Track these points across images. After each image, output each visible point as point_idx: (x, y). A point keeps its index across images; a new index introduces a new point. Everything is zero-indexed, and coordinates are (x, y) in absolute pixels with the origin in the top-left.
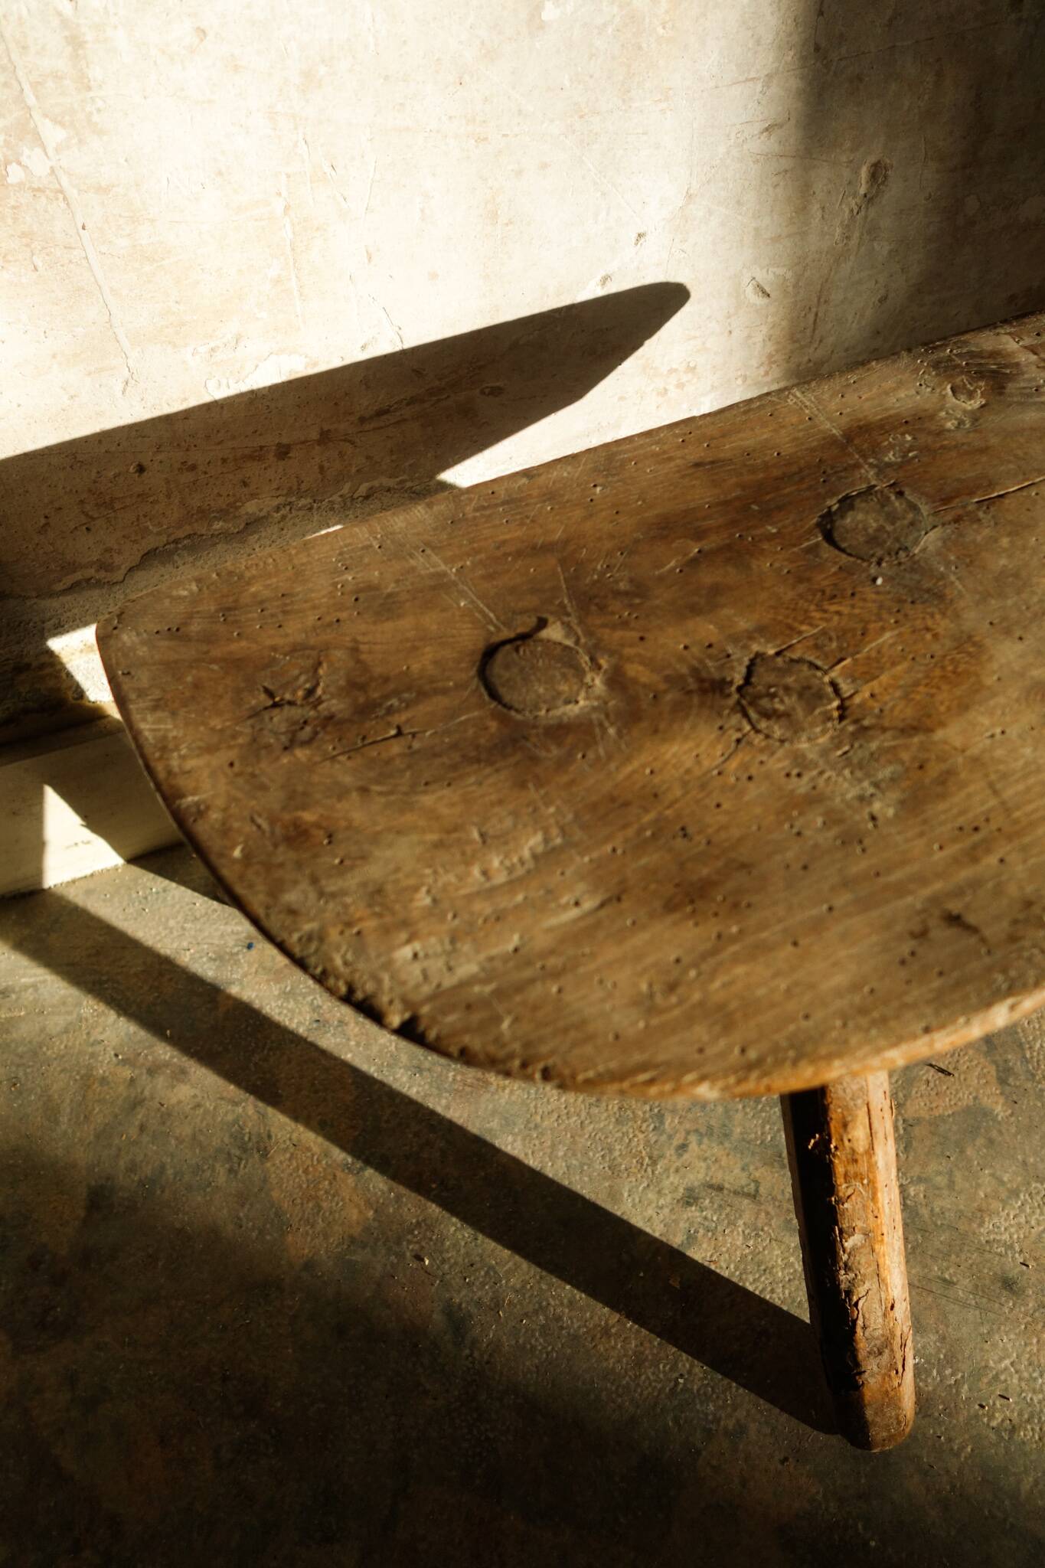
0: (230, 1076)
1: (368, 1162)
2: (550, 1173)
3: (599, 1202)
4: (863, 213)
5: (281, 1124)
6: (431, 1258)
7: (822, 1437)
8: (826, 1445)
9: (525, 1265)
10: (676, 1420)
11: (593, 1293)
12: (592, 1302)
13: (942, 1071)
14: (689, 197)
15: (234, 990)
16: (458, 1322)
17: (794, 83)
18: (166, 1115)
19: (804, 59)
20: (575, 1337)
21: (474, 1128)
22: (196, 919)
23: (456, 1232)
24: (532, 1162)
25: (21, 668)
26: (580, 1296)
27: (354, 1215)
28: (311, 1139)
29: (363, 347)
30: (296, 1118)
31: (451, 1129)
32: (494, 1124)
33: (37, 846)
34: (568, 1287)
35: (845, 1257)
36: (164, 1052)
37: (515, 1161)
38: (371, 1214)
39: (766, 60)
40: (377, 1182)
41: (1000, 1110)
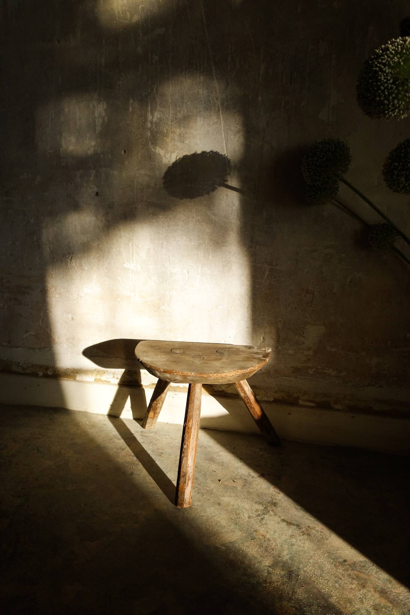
0: (126, 442)
1: (136, 456)
2: (160, 467)
3: (165, 472)
4: (262, 343)
5: (128, 449)
6: (135, 467)
7: (171, 504)
8: (171, 505)
9: (147, 473)
10: (152, 494)
11: (154, 479)
12: (153, 480)
13: (234, 481)
14: (236, 333)
15: (135, 435)
16: (132, 474)
17: (250, 323)
18: (114, 442)
19: (251, 320)
20: (147, 482)
21: (154, 459)
22: (137, 427)
23: (141, 466)
24: (159, 465)
25: (136, 373)
26: (152, 479)
27: (129, 460)
28: (130, 451)
29: (192, 340)
30: (131, 449)
31: (151, 458)
32: (157, 460)
33: (123, 407)
34: (151, 477)
35: (183, 450)
36: (120, 437)
37: (157, 464)
38: (131, 461)
39: (246, 319)
40: (135, 458)
41: (239, 489)
